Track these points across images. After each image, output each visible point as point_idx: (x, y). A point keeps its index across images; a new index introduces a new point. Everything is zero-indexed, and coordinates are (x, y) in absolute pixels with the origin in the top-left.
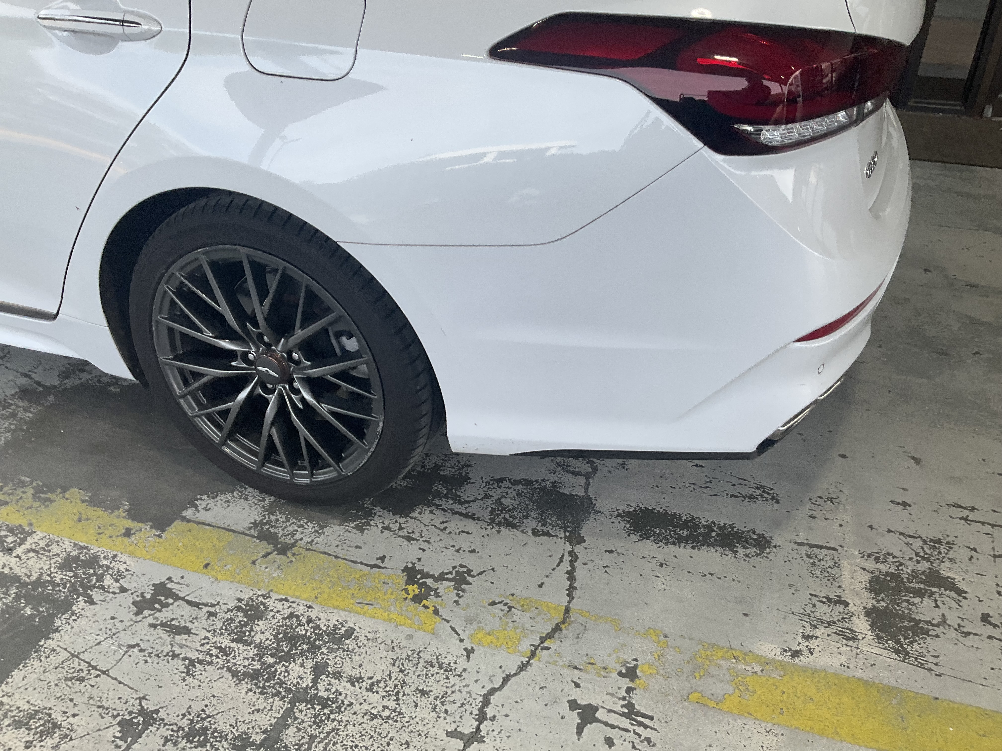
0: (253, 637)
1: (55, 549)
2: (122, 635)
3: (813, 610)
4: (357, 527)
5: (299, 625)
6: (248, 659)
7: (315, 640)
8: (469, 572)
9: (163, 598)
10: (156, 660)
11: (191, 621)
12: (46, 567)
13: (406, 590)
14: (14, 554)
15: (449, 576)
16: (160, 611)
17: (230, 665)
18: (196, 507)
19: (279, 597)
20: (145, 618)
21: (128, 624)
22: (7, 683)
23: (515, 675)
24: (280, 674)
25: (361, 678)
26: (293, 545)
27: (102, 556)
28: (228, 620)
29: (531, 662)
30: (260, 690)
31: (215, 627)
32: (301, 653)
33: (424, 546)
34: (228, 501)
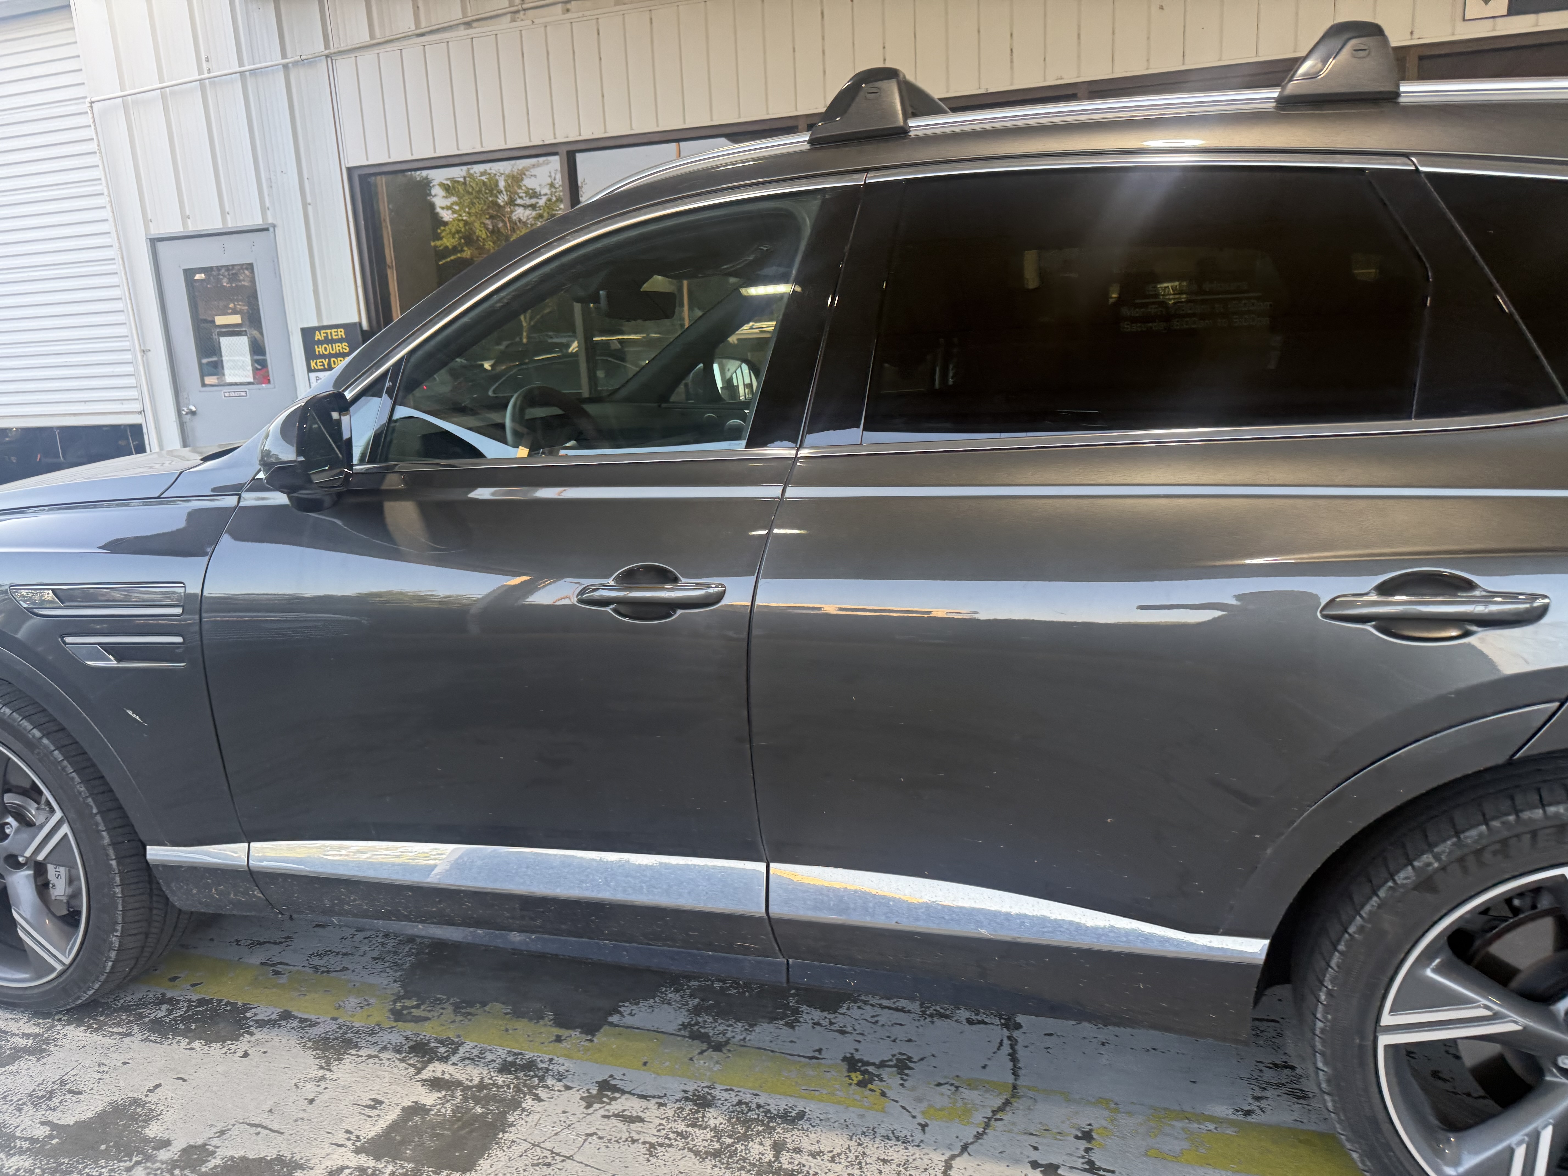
0: (706, 1122)
1: (489, 1057)
2: (577, 1125)
3: (1261, 1074)
4: (787, 1024)
5: (750, 1110)
6: (707, 1141)
7: (768, 1122)
8: (910, 1059)
9: (609, 1093)
10: (617, 1145)
11: (642, 1112)
12: (485, 1072)
13: (849, 1077)
14: (450, 1063)
15: (891, 1063)
16: (609, 1104)
17: (691, 1146)
18: (620, 1013)
19: (725, 1087)
20: (596, 1110)
21: (581, 1117)
22: (476, 1171)
23: (972, 1143)
24: (741, 1152)
25: (821, 1152)
26: (727, 1043)
27: (539, 1059)
28: (678, 1108)
29: (986, 1131)
30: (725, 1166)
31: (667, 1115)
32: (757, 1134)
33: (859, 1038)
34: (652, 1007)
